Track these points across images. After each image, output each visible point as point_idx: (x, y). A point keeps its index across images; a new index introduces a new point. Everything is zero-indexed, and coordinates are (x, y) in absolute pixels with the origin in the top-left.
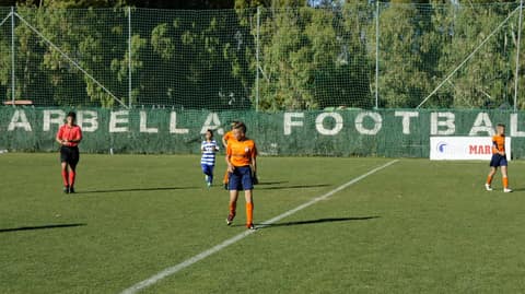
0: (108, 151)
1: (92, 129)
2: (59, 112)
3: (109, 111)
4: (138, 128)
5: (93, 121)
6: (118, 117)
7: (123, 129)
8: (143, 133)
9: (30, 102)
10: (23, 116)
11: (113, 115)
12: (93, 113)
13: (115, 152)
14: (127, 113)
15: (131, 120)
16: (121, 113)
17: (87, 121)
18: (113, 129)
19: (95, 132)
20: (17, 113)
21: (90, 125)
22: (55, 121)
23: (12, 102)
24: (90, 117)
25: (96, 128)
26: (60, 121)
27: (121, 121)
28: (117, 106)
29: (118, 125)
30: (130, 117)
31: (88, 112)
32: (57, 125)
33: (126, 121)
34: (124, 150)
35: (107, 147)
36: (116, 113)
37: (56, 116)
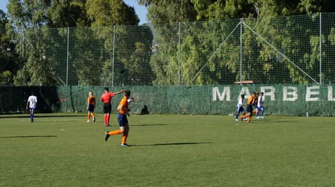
0: (305, 115)
1: (293, 99)
2: (271, 88)
3: (306, 86)
4: (327, 98)
5: (294, 94)
6: (312, 90)
7: (316, 99)
8: (330, 102)
9: (252, 82)
10: (247, 91)
11: (308, 89)
12: (294, 88)
13: (310, 115)
14: (318, 87)
15: (321, 92)
16: (314, 87)
17: (290, 93)
18: (308, 99)
19: (295, 101)
20: (243, 89)
21: (292, 96)
22: (268, 94)
23: (240, 82)
24: (292, 91)
25: (296, 98)
26: (272, 94)
27: (314, 93)
28: (311, 83)
29: (312, 96)
30: (321, 90)
31: (290, 88)
32: (270, 96)
33: (318, 93)
34: (316, 114)
35: (303, 112)
36: (311, 88)
37: (269, 91)
